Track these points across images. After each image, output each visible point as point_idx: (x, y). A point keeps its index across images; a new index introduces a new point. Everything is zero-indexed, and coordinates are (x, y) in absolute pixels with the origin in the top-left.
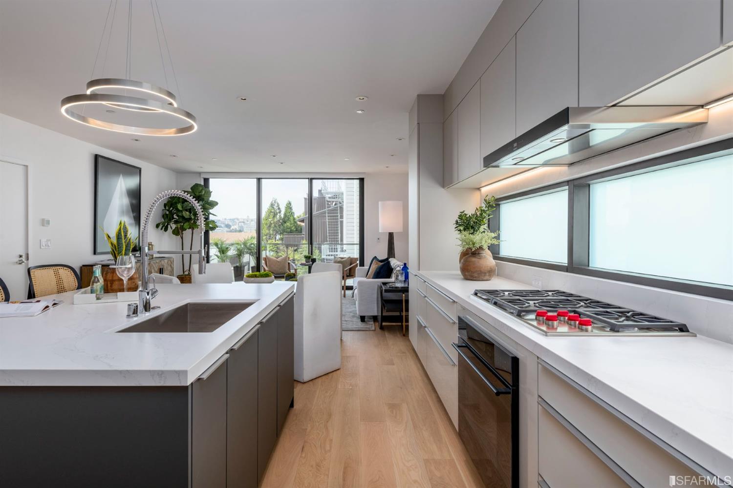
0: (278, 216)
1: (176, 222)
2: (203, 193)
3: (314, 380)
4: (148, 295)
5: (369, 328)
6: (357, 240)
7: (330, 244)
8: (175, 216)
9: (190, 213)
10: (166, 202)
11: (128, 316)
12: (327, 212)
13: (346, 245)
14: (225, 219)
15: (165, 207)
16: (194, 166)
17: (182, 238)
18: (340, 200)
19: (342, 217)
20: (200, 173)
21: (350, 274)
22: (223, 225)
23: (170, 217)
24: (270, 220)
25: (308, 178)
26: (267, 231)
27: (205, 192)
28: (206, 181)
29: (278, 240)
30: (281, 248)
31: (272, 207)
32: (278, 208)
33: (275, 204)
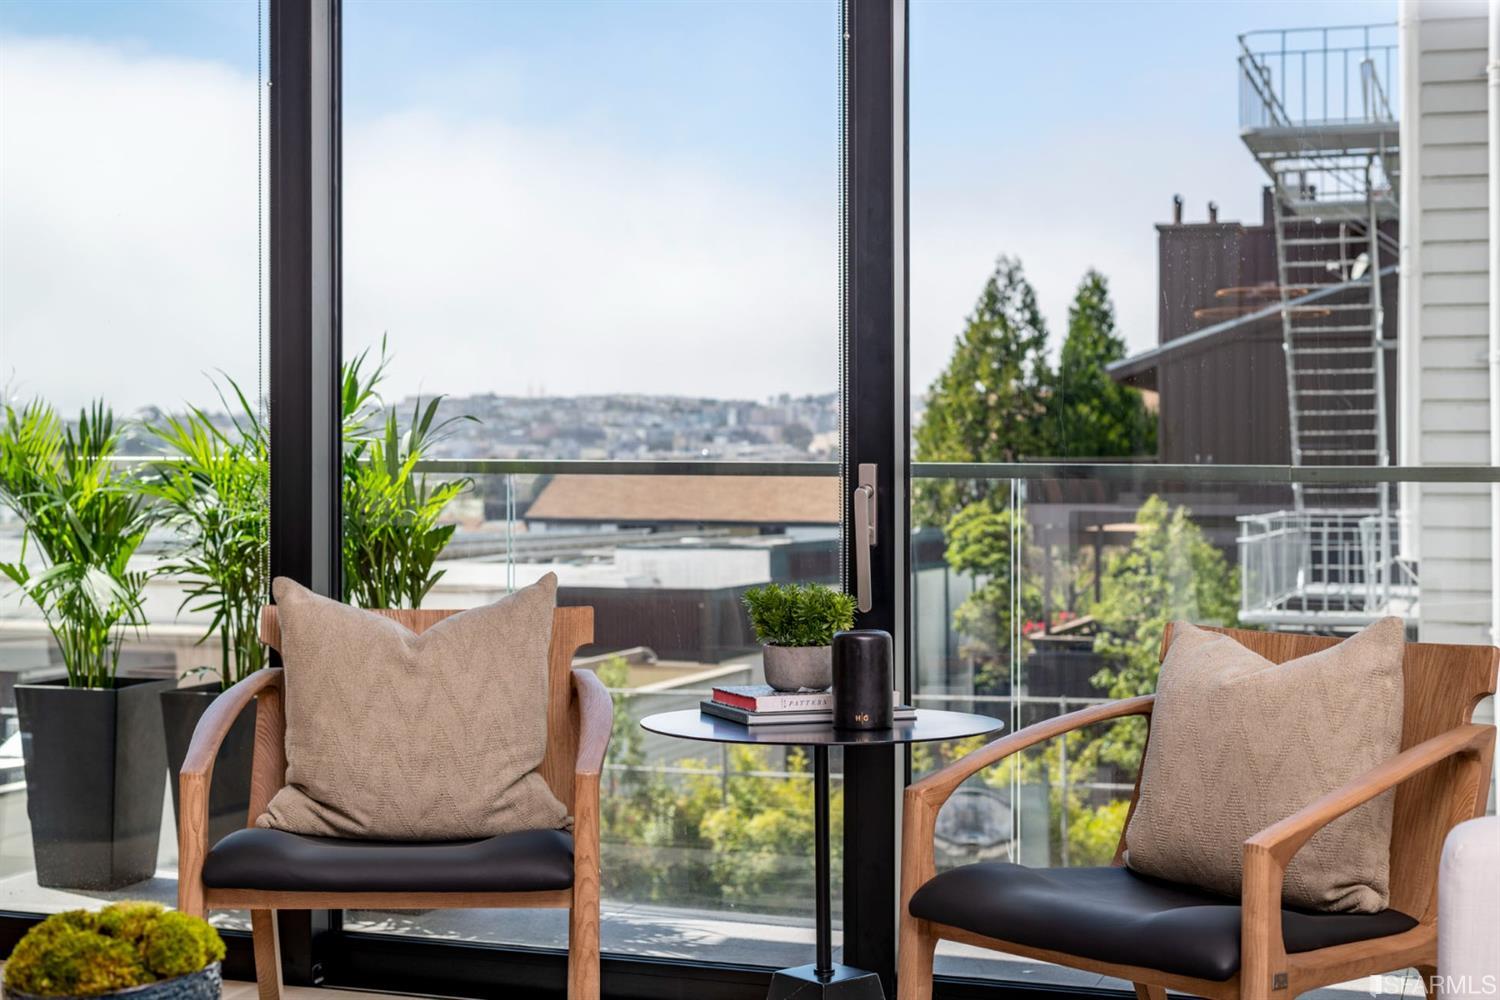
0: (1027, 366)
14: (784, 399)
19: (1391, 332)
22: (770, 431)
24: (979, 385)
31: (994, 312)
32: (1027, 315)
33: (1009, 293)
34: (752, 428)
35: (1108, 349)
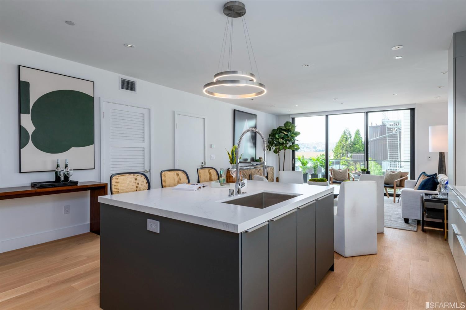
0: (349, 140)
1: (276, 146)
2: (291, 127)
3: (353, 258)
4: (239, 186)
5: (411, 229)
6: (408, 158)
7: (390, 161)
8: (275, 142)
9: (283, 139)
10: (270, 134)
11: (229, 195)
12: (387, 136)
13: (403, 162)
15: (270, 136)
16: (285, 111)
17: (279, 155)
18: (399, 126)
19: (400, 140)
20: (289, 115)
21: (400, 185)
23: (272, 143)
24: (343, 143)
25: (365, 112)
26: (341, 151)
27: (292, 127)
28: (293, 119)
29: (349, 157)
30: (351, 163)
31: (345, 134)
32: (349, 134)
33: (347, 131)
34: (309, 147)
35: (360, 138)
